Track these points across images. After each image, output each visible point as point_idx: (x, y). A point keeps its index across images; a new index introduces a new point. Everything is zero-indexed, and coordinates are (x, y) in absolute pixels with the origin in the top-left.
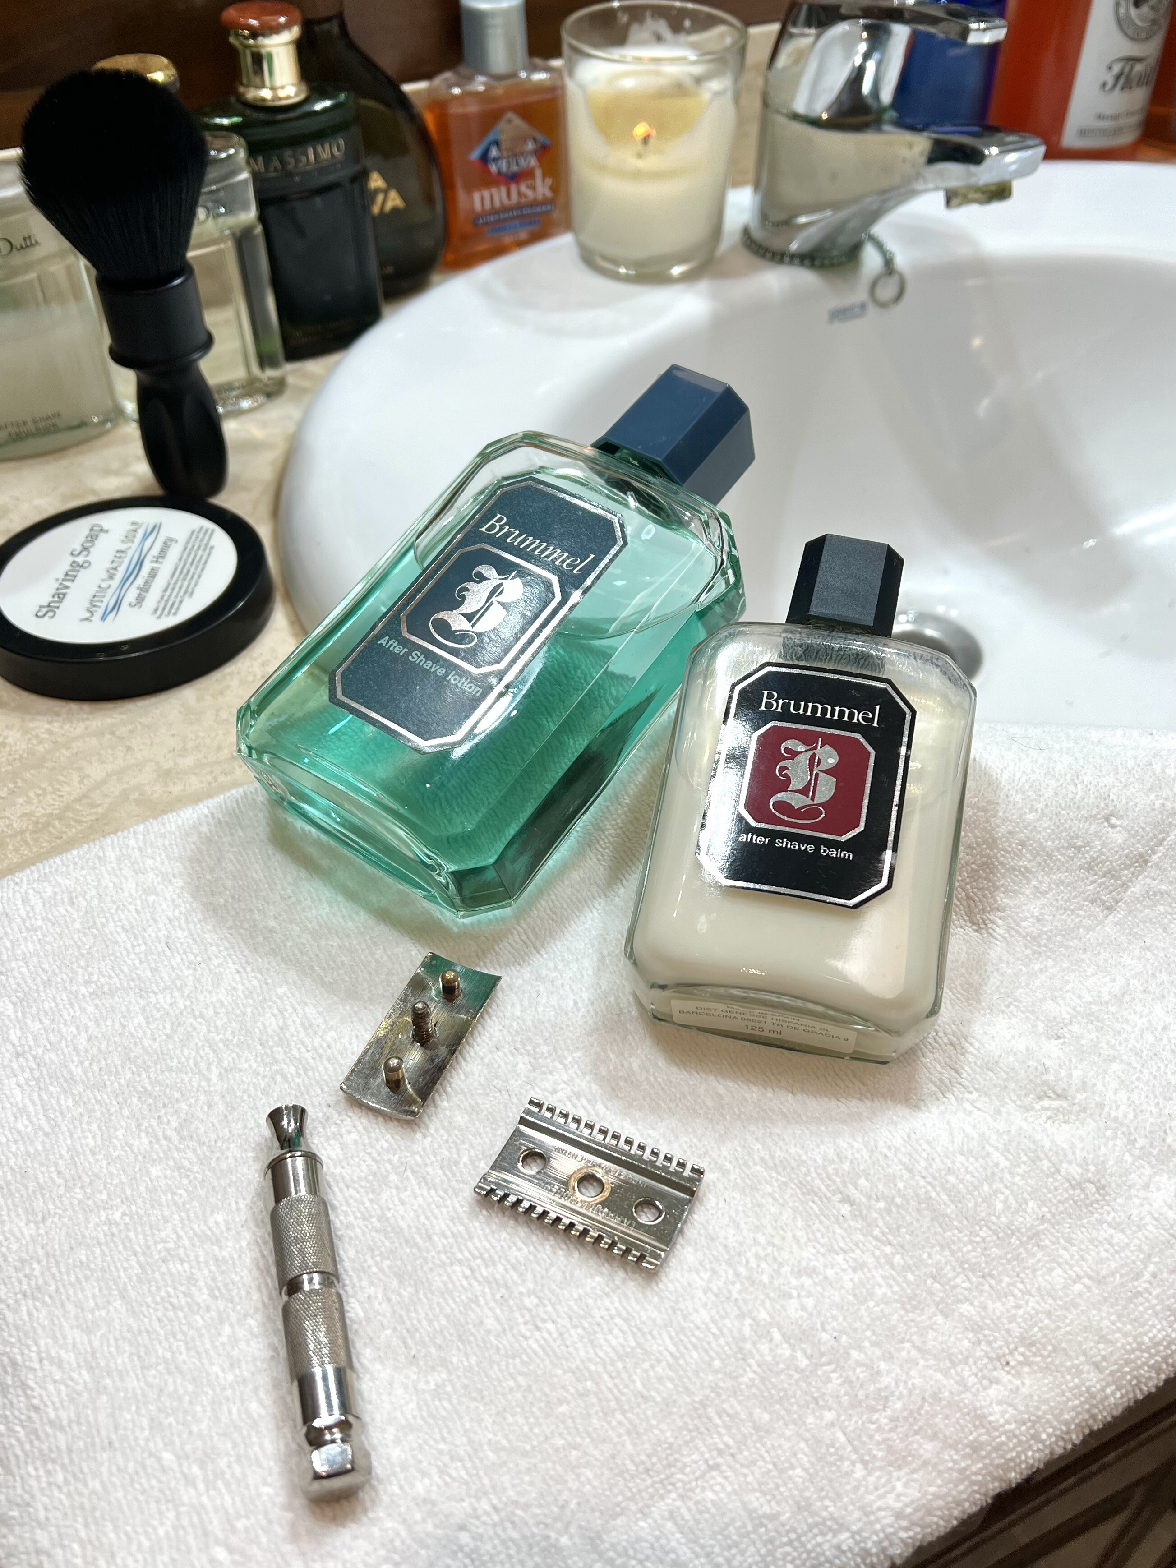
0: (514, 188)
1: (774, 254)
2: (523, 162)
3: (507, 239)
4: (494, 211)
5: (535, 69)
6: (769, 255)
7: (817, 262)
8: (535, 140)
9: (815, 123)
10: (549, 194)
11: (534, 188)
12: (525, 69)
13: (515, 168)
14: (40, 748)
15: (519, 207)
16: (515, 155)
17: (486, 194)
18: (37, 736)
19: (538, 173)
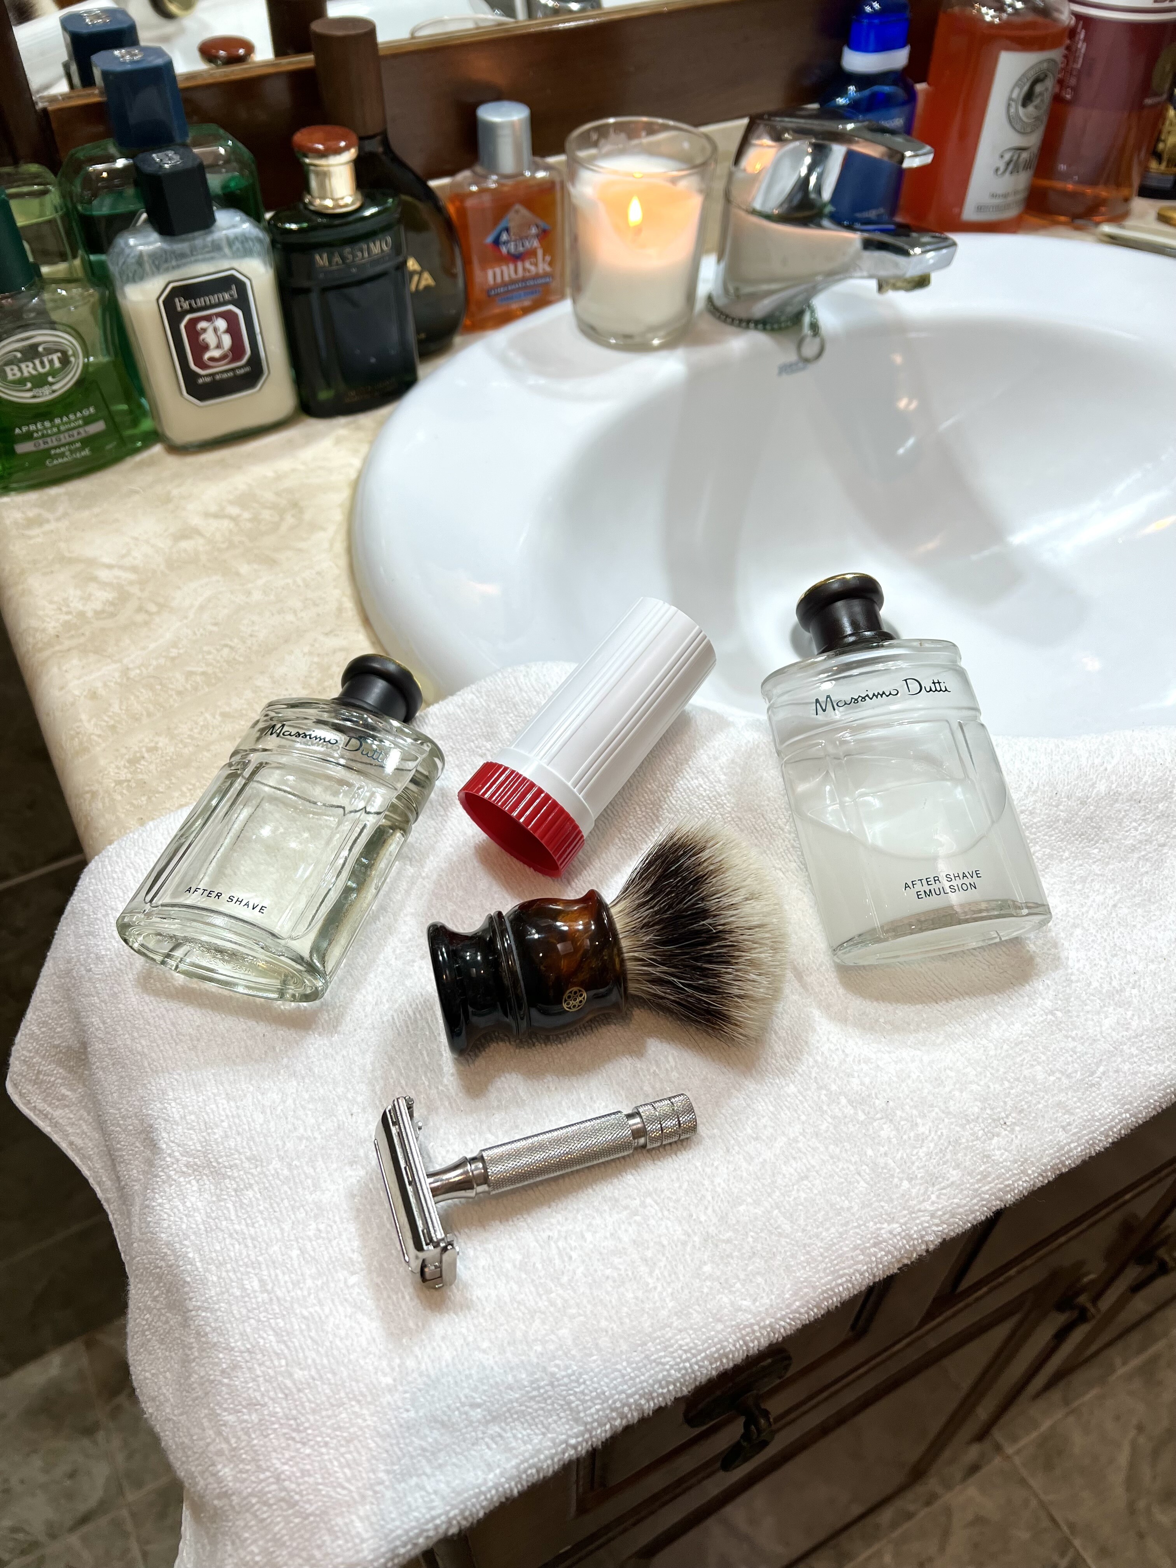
0: (520, 265)
1: (733, 319)
2: (527, 244)
3: (515, 306)
4: (504, 284)
5: (537, 167)
6: (729, 320)
7: (768, 327)
8: (537, 226)
9: (769, 217)
10: (548, 269)
11: (536, 265)
12: (529, 169)
13: (521, 249)
14: (186, 751)
15: (524, 280)
16: (522, 238)
17: (498, 271)
18: (181, 741)
19: (540, 252)
